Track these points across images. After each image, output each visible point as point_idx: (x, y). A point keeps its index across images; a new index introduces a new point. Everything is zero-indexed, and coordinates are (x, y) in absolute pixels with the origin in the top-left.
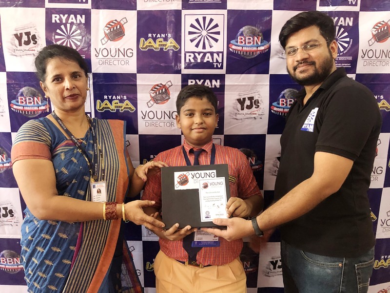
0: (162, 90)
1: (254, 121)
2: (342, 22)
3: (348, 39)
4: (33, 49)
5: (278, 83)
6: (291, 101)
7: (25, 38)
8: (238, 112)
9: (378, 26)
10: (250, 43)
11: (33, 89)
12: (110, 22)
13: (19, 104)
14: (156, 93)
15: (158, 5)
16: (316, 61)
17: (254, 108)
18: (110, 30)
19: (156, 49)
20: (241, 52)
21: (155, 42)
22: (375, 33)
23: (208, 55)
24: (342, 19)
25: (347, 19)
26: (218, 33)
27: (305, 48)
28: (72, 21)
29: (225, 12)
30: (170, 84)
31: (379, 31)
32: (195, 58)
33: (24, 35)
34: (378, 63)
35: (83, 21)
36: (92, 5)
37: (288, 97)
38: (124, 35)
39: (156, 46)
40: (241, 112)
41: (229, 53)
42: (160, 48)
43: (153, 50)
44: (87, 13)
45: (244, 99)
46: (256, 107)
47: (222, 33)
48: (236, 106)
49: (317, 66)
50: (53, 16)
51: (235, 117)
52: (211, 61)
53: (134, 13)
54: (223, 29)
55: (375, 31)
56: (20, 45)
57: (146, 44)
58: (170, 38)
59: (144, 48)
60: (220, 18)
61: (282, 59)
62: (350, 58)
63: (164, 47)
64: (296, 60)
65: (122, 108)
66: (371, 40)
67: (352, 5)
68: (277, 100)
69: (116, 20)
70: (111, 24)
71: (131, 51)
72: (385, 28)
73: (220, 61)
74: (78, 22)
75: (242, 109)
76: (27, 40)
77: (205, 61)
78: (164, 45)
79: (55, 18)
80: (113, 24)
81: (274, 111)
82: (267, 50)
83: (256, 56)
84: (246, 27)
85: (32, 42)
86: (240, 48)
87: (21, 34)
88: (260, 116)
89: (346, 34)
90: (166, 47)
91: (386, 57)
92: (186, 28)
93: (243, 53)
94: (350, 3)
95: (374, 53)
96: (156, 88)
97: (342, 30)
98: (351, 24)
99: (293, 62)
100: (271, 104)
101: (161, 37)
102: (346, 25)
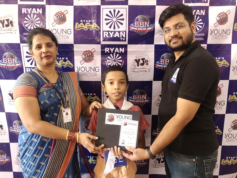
0: (89, 54)
1: (145, 73)
2: (198, 13)
3: (202, 23)
4: (11, 29)
5: (160, 50)
6: (167, 61)
7: (6, 23)
8: (135, 68)
9: (220, 15)
10: (142, 25)
11: (11, 53)
12: (57, 13)
13: (4, 62)
14: (86, 56)
15: (87, 2)
16: (183, 36)
17: (145, 65)
18: (58, 17)
19: (85, 29)
20: (137, 31)
21: (85, 25)
22: (218, 19)
23: (117, 33)
24: (198, 11)
25: (202, 11)
26: (123, 20)
27: (176, 28)
28: (34, 12)
29: (127, 7)
30: (94, 50)
31: (221, 18)
32: (109, 34)
33: (5, 21)
34: (221, 38)
35: (41, 12)
36: (46, 3)
37: (165, 58)
38: (66, 21)
39: (85, 27)
40: (137, 67)
41: (129, 32)
42: (88, 29)
43: (83, 29)
44: (43, 8)
45: (139, 60)
46: (146, 65)
47: (125, 19)
48: (134, 64)
49: (184, 39)
50: (23, 9)
51: (133, 70)
52: (119, 37)
53: (72, 7)
54: (126, 17)
56: (3, 27)
57: (79, 26)
58: (93, 23)
59: (78, 29)
60: (124, 10)
61: (162, 35)
62: (203, 35)
63: (90, 28)
64: (170, 36)
66: (216, 23)
67: (204, 2)
68: (159, 60)
69: (61, 12)
70: (58, 14)
71: (70, 30)
72: (225, 16)
73: (124, 36)
74: (38, 13)
75: (138, 66)
76: (7, 24)
77: (115, 37)
78: (90, 27)
79: (24, 10)
80: (59, 14)
81: (157, 67)
82: (153, 30)
83: (146, 33)
84: (140, 16)
85: (10, 25)
86: (136, 29)
87: (4, 20)
88: (149, 70)
89: (201, 20)
90: (92, 28)
91: (225, 34)
92: (103, 16)
93: (138, 31)
94: (203, 1)
95: (218, 32)
96: (86, 53)
97: (198, 17)
98: (204, 14)
99: (169, 37)
100: (155, 63)
101: (88, 22)
102: (201, 14)
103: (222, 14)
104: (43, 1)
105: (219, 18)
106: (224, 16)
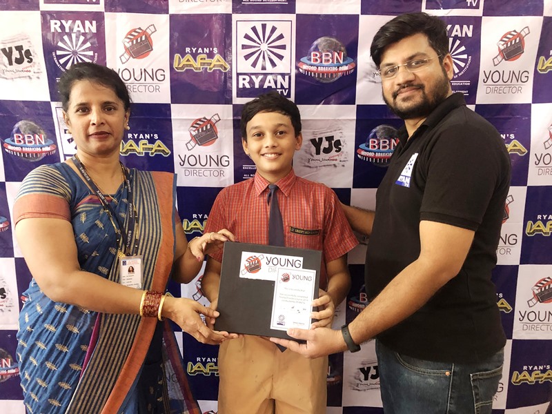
0: (206, 127)
1: (332, 168)
2: (457, 31)
3: (465, 56)
4: (28, 69)
5: (369, 118)
6: (385, 142)
7: (16, 54)
8: (312, 158)
9: (507, 38)
10: (328, 61)
12: (131, 31)
13: (16, 143)
14: (198, 130)
15: (200, 6)
16: (425, 84)
17: (333, 152)
18: (132, 42)
19: (196, 69)
20: (315, 74)
21: (195, 60)
22: (502, 48)
23: (270, 78)
24: (457, 27)
25: (465, 27)
26: (283, 47)
27: (409, 66)
28: (79, 29)
29: (293, 17)
30: (217, 118)
31: (509, 45)
32: (251, 82)
33: (14, 49)
34: (506, 90)
35: (94, 30)
36: (105, 8)
37: (380, 137)
38: (152, 50)
39: (197, 65)
40: (316, 157)
41: (298, 76)
42: (203, 68)
43: (192, 70)
44: (99, 19)
45: (321, 139)
46: (336, 151)
47: (288, 47)
48: (309, 150)
49: (427, 91)
50: (52, 22)
51: (307, 164)
52: (274, 87)
53: (166, 18)
54: (290, 40)
55: (503, 45)
56: (10, 63)
57: (183, 62)
58: (216, 54)
59: (180, 68)
60: (285, 25)
61: (373, 84)
62: (467, 83)
63: (208, 67)
64: (396, 83)
65: (153, 151)
66: (496, 57)
67: (471, 7)
68: (366, 141)
69: (140, 29)
70: (133, 33)
71: (162, 72)
72: (517, 41)
73: (286, 86)
74: (87, 31)
75: (318, 153)
76: (18, 57)
77: (265, 87)
78: (207, 64)
79: (55, 25)
80: (136, 34)
81: (361, 155)
82: (352, 71)
83: (336, 79)
84: (323, 38)
85: (26, 60)
86: (314, 69)
87: (10, 49)
89: (463, 48)
90: (211, 67)
91: (518, 81)
92: (238, 39)
93: (319, 75)
94: (469, 5)
95: (501, 76)
96: (198, 124)
97: (458, 42)
98: (470, 34)
99: (392, 85)
100: (357, 147)
101: (203, 53)
102: (464, 35)
103: (511, 36)
104: (98, 3)
105: (505, 45)
106: (515, 41)
